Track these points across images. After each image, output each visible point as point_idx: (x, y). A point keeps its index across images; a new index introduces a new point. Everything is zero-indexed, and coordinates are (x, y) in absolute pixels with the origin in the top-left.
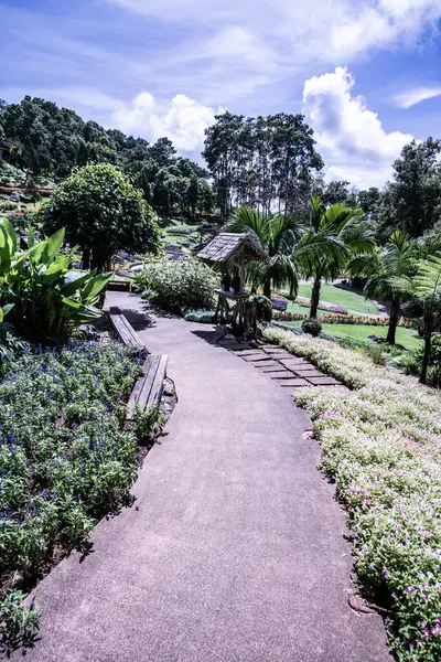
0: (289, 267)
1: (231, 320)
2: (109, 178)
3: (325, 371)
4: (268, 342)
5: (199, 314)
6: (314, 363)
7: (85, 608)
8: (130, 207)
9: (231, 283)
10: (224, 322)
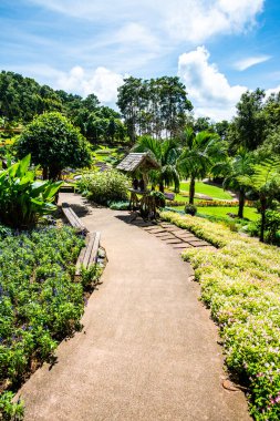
0: (174, 174)
1: (140, 208)
2: (58, 121)
3: (201, 237)
4: (163, 220)
5: (119, 205)
6: (193, 232)
7: (53, 400)
8: (72, 139)
9: (137, 184)
10: (135, 209)
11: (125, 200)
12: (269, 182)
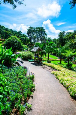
0: (45, 52)
1: (37, 61)
2: (15, 38)
3: (54, 68)
4: (43, 64)
5: (31, 60)
6: (52, 67)
7: (36, 105)
8: (19, 43)
9: (37, 55)
10: (35, 62)
11: (32, 59)
12: (70, 55)
